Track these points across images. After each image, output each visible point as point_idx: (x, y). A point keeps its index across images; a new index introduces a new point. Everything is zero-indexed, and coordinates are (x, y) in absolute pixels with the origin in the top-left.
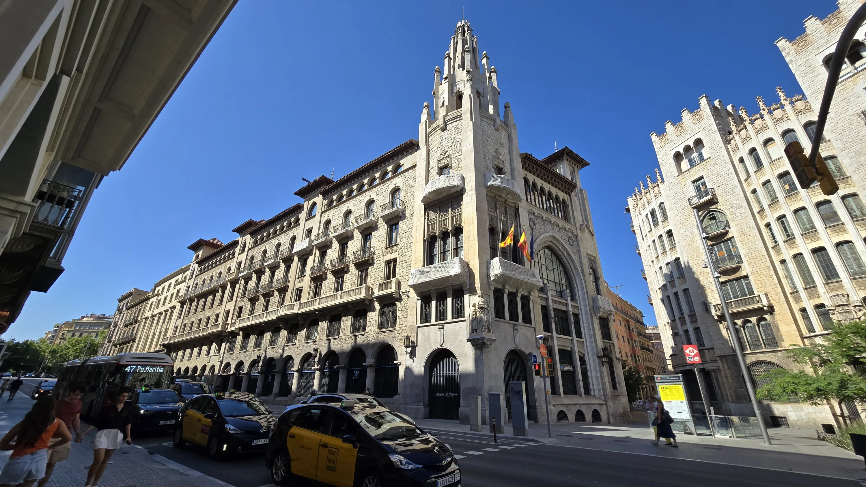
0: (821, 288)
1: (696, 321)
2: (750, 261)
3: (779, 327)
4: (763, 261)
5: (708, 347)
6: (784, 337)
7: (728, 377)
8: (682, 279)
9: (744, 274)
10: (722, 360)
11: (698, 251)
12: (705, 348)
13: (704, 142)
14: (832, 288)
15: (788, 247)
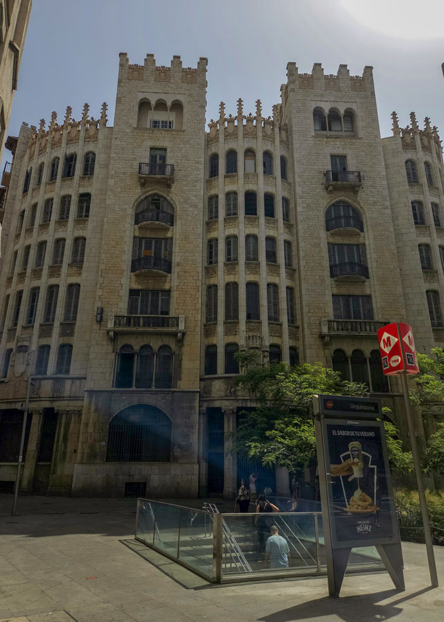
0: (242, 326)
1: (72, 334)
2: (180, 274)
3: (183, 362)
4: (195, 278)
5: (75, 376)
6: (183, 375)
7: (90, 425)
8: (74, 269)
9: (167, 287)
10: (90, 397)
11: (122, 238)
12: (69, 376)
13: (185, 110)
14: (251, 328)
15: (226, 271)
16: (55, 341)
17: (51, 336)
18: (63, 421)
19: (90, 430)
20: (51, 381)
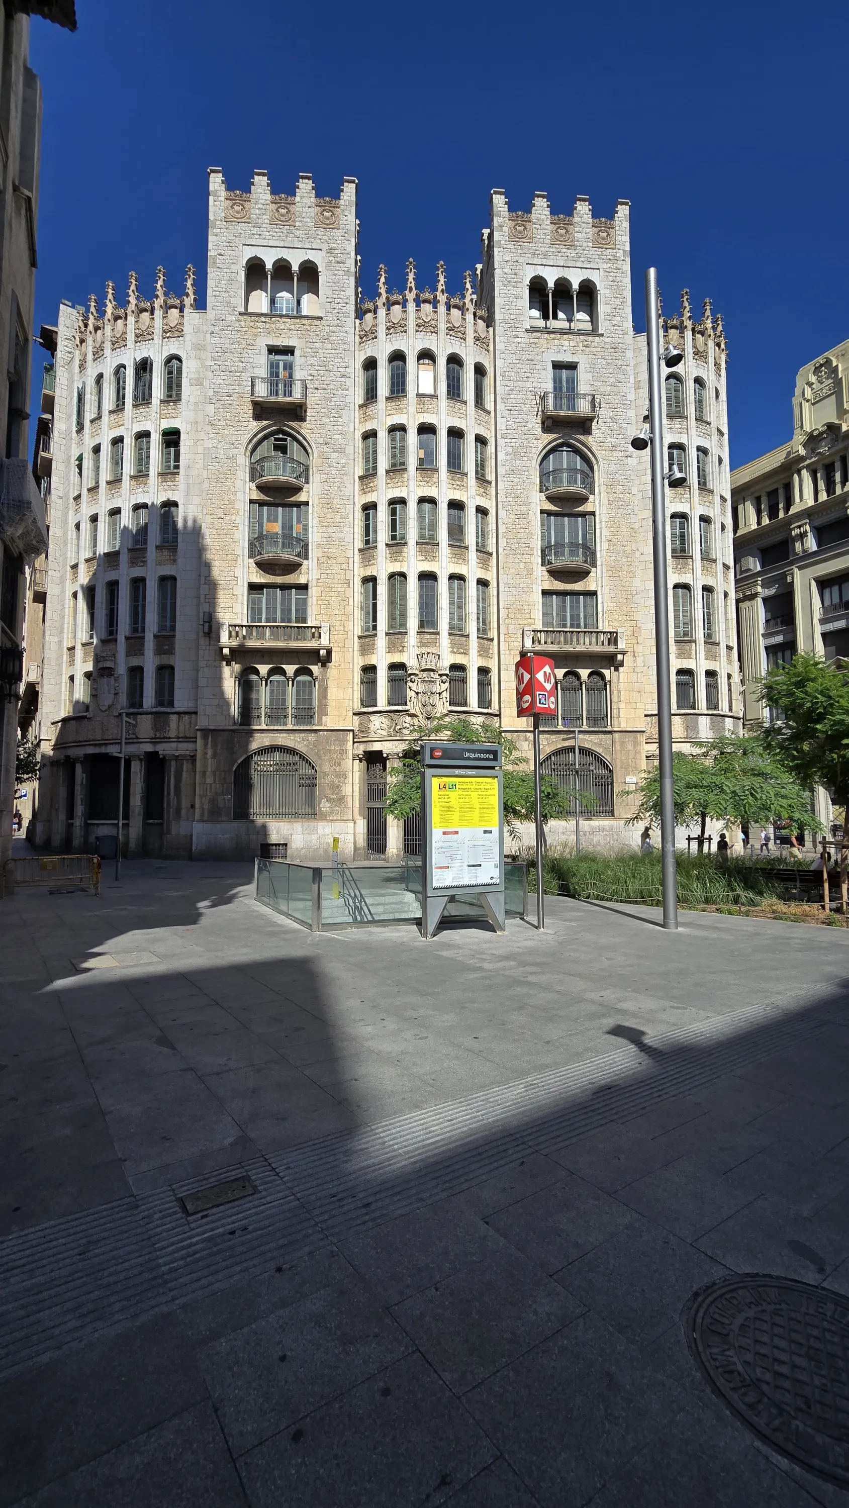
0: (412, 638)
5: (181, 710)
6: (329, 709)
7: (208, 773)
8: (166, 553)
9: (302, 580)
10: (205, 738)
12: (174, 710)
13: (322, 280)
14: (425, 641)
15: (388, 556)
16: (150, 662)
17: (143, 654)
18: (173, 769)
19: (209, 780)
20: (149, 716)
